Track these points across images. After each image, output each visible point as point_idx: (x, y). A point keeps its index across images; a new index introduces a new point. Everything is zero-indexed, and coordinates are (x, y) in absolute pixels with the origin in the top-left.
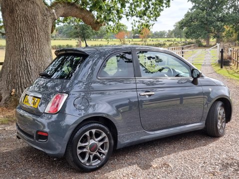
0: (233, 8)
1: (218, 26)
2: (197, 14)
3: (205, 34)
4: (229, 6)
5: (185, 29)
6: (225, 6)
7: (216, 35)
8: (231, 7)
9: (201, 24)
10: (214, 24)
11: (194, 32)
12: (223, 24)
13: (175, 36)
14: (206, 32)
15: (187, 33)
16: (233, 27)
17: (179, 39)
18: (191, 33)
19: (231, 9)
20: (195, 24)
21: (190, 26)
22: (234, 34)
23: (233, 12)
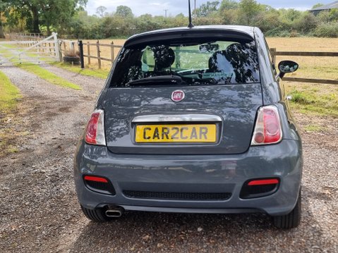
16: (17, 11)
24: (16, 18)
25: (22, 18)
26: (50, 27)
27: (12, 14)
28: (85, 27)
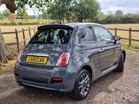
0: (75, 3)
1: (68, 13)
2: (57, 6)
3: (62, 17)
4: (73, 3)
5: (50, 14)
6: (71, 3)
7: (67, 18)
8: (74, 3)
9: (59, 12)
10: (66, 12)
11: (56, 16)
12: (71, 12)
13: (43, 18)
14: (62, 16)
15: (52, 17)
16: (75, 14)
17: (45, 20)
18: (54, 17)
19: (74, 4)
20: (56, 12)
21: (53, 13)
22: (76, 18)
23: (75, 6)
24: (75, 17)
25: (77, 17)
26: (86, 20)
27: (73, 16)
28: (99, 20)
